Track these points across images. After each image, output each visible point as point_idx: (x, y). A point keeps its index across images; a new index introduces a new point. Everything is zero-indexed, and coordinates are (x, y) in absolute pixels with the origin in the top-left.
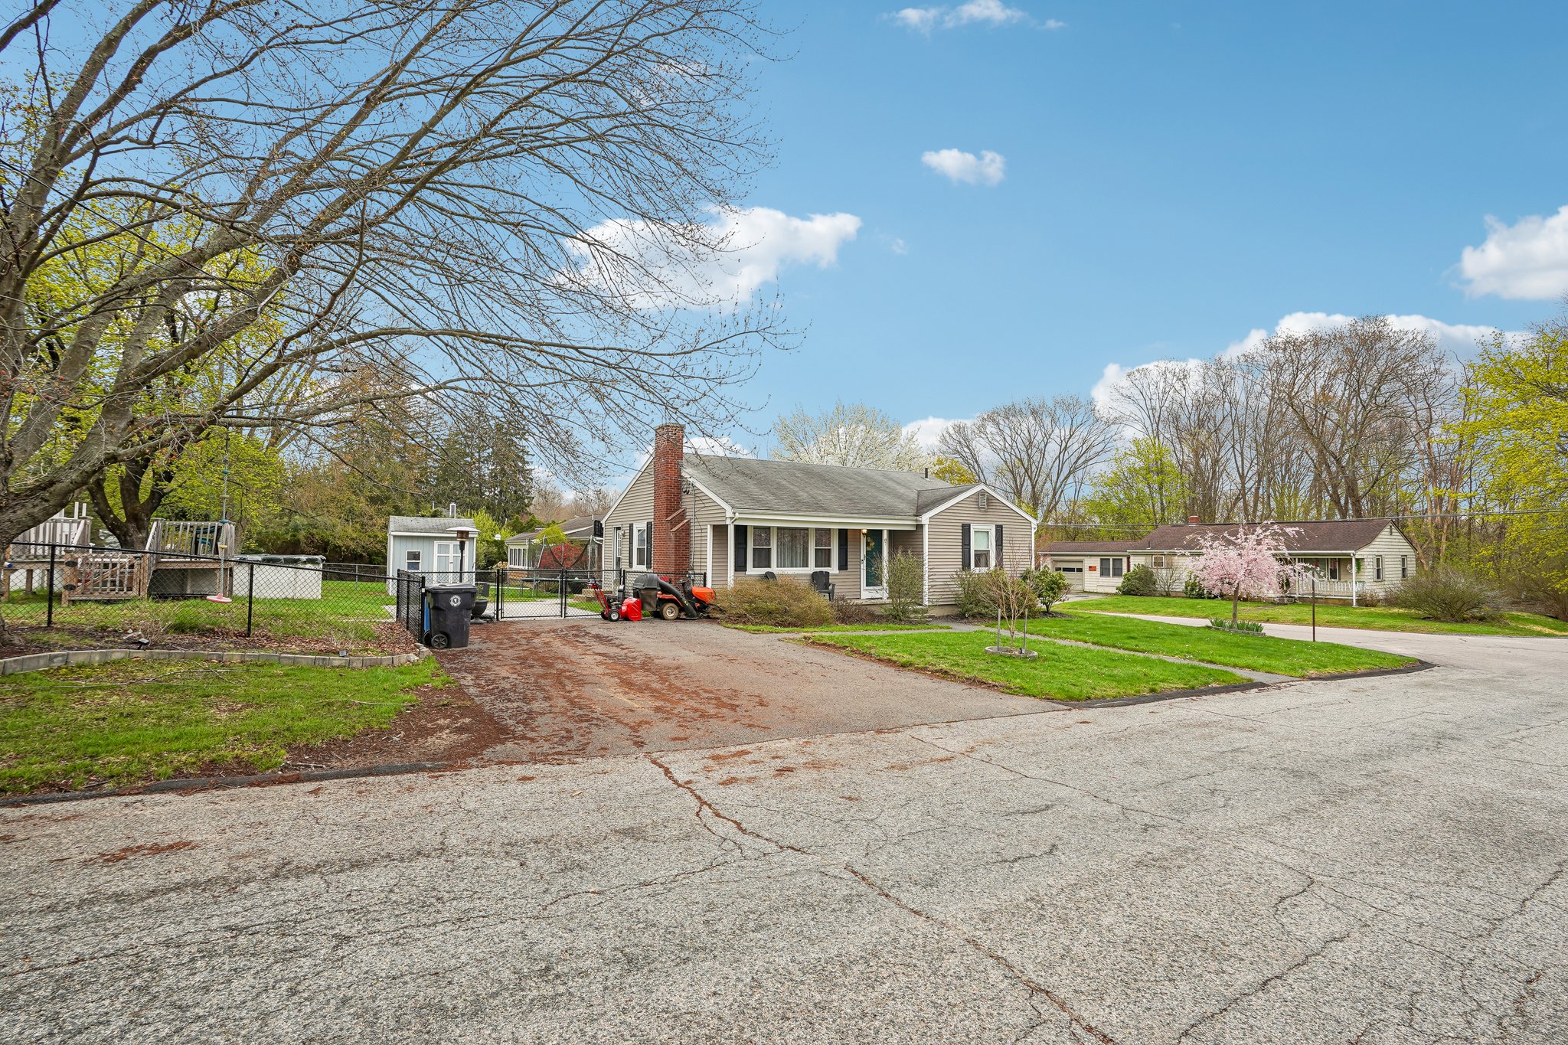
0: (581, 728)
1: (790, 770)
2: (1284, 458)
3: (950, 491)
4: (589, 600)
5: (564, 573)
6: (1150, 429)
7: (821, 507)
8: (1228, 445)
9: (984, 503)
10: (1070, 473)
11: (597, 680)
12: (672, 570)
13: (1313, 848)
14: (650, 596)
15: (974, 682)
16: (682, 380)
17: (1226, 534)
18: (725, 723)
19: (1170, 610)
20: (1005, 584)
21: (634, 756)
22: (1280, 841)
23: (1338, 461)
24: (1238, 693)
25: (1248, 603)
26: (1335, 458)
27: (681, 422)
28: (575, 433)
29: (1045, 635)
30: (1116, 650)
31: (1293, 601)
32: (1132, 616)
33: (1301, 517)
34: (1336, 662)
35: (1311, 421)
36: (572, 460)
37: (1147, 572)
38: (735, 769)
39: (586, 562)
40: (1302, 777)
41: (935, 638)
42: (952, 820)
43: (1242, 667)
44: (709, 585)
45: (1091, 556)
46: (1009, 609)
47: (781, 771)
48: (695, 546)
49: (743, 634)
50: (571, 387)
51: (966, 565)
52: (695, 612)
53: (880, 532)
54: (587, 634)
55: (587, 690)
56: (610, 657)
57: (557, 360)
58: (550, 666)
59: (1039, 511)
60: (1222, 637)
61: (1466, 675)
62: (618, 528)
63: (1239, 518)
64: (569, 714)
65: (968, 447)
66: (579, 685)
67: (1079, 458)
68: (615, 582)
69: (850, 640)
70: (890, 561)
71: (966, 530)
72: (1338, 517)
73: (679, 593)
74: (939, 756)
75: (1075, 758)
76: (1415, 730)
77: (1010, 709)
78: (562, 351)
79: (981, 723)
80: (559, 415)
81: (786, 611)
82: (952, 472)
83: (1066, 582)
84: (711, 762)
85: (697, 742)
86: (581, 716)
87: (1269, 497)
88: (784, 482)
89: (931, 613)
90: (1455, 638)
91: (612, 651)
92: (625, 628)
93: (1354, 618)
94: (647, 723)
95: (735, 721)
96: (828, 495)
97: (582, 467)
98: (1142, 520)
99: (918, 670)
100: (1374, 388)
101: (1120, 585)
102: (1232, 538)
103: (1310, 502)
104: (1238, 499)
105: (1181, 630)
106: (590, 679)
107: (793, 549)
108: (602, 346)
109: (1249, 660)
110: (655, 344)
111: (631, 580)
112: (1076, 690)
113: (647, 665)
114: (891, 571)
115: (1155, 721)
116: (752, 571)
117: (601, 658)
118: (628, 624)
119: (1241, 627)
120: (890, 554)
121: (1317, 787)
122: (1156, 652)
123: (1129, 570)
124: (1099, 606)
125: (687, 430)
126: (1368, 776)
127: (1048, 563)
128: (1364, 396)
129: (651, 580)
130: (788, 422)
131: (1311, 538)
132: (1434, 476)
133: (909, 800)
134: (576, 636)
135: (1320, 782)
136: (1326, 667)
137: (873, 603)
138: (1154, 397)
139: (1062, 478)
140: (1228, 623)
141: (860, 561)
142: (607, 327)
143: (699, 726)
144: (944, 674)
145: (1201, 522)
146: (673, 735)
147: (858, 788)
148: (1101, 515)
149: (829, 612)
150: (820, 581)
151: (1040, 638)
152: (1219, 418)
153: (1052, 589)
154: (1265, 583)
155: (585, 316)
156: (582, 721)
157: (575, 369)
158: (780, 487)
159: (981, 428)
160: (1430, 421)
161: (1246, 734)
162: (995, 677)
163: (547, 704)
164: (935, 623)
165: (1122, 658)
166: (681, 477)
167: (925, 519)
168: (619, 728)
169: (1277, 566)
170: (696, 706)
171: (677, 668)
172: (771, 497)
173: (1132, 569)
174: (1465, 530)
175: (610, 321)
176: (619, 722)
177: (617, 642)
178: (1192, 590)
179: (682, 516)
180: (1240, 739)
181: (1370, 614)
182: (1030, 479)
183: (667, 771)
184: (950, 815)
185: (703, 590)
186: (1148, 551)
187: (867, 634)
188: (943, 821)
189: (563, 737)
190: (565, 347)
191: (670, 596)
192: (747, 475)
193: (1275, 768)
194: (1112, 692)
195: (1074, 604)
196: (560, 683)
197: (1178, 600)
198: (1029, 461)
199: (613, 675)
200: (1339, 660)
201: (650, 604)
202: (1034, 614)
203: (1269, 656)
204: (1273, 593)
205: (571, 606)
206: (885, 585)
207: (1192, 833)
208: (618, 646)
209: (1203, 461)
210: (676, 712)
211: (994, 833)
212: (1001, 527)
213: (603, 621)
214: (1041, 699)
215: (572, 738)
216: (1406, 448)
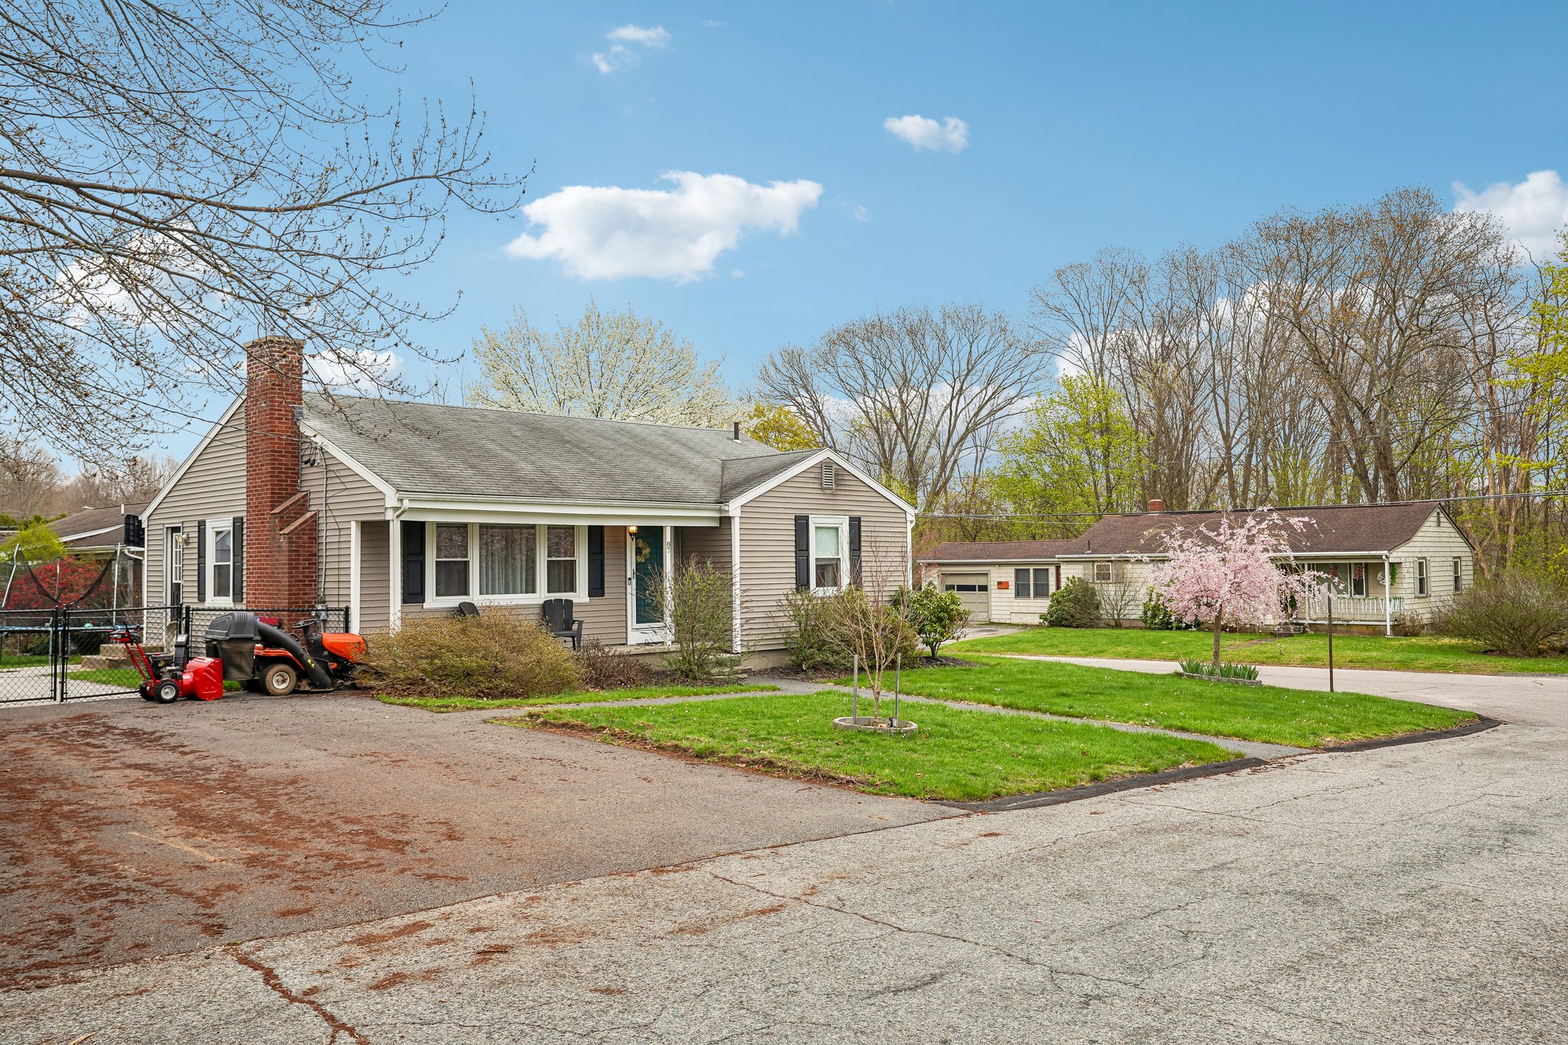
0: (92, 910)
1: (502, 950)
2: (1288, 407)
3: (775, 461)
4: (115, 664)
5: (60, 616)
6: (1090, 360)
7: (557, 488)
8: (1206, 388)
9: (831, 479)
10: (967, 431)
11: (128, 814)
12: (284, 603)
13: (1333, 1014)
14: (241, 653)
15: (818, 777)
16: (296, 259)
17: (1202, 528)
18: (383, 876)
19: (1121, 649)
20: (864, 613)
21: (203, 954)
22: (1284, 1006)
23: (1365, 413)
24: (1223, 776)
25: (1237, 635)
26: (1361, 409)
27: (296, 335)
28: (79, 349)
29: (929, 696)
30: (1039, 715)
31: (1302, 630)
32: (1063, 659)
33: (1312, 500)
34: (1363, 723)
35: (1326, 351)
36: (73, 400)
37: (1087, 589)
38: (401, 958)
39: (110, 593)
40: (1315, 904)
41: (752, 707)
42: (781, 1014)
43: (1227, 736)
44: (355, 628)
45: (1000, 564)
46: (871, 655)
47: (485, 955)
48: (328, 561)
49: (417, 713)
50: (68, 260)
51: (802, 583)
52: (328, 679)
53: (661, 529)
54: (109, 729)
55: (108, 837)
56: (157, 771)
57: (33, 205)
58: (27, 795)
59: (920, 494)
60: (1198, 689)
61: (1543, 735)
62: (175, 530)
63: (1222, 502)
64: (66, 886)
65: (805, 387)
66: (90, 828)
67: (981, 408)
68: (169, 628)
69: (610, 716)
70: (676, 580)
71: (801, 525)
72: (1364, 500)
73: (299, 646)
74: (758, 906)
75: (977, 894)
76: (1473, 822)
77: (875, 820)
78: (45, 190)
79: (827, 845)
80: (43, 311)
81: (496, 670)
82: (779, 429)
83: (961, 608)
84: (356, 950)
85: (329, 915)
86: (93, 887)
87: (1265, 469)
88: (491, 446)
89: (747, 664)
90: (1527, 681)
91: (162, 758)
92: (190, 715)
93: (1387, 655)
94: (230, 888)
95: (403, 871)
96: (571, 468)
97: (95, 413)
98: (1076, 506)
99: (724, 761)
100: (1416, 302)
101: (1045, 611)
102: (1212, 534)
103: (1325, 477)
104: (1220, 473)
105: (1137, 681)
106: (114, 815)
107: (508, 561)
108: (130, 185)
109: (1239, 724)
110: (240, 189)
111: (201, 625)
112: (977, 783)
113: (233, 781)
114: (680, 597)
115: (1099, 827)
116: (433, 601)
117: (134, 774)
118: (194, 706)
119: (1226, 673)
120: (677, 568)
121: (1336, 918)
122: (1101, 716)
123: (1058, 587)
124: (1013, 645)
125: (308, 349)
126: (1409, 896)
127: (933, 578)
128: (1401, 313)
129: (241, 624)
130: (500, 340)
131: (1326, 532)
132: (1496, 438)
133: (708, 985)
134: (87, 734)
135: (1341, 910)
136: (1348, 731)
137: (650, 651)
138: (1095, 310)
139: (955, 439)
140: (1207, 666)
141: (626, 581)
142: (143, 151)
143: (334, 885)
144: (768, 766)
145: (1168, 509)
146: (283, 906)
147: (622, 971)
148: (1017, 499)
149: (573, 670)
150: (557, 616)
151: (922, 700)
152: (1193, 344)
153: (940, 620)
154: (1261, 603)
155: (93, 125)
156: (94, 897)
157: (74, 225)
158: (485, 454)
159: (827, 360)
160: (1493, 354)
161: (1233, 841)
162: (849, 768)
163: (19, 871)
164: (752, 682)
165: (1048, 729)
166: (299, 435)
167: (734, 508)
168: (174, 904)
169: (1277, 576)
170: (327, 848)
171: (293, 782)
172: (470, 472)
173: (1063, 585)
174: (1541, 517)
175: (147, 138)
176: (173, 891)
177: (173, 741)
178: (1154, 616)
179: (303, 506)
180: (1224, 848)
181: (1411, 648)
182: (905, 440)
183: (269, 976)
184: (778, 1005)
185: (343, 639)
186: (1088, 555)
187: (638, 704)
188: (766, 1015)
189: (51, 932)
190: (51, 181)
191: (281, 652)
192: (422, 433)
193: (1277, 892)
194: (1033, 784)
195: (974, 644)
196: (50, 828)
197: (1133, 633)
198: (903, 411)
199: (163, 805)
200: (1366, 719)
201: (240, 668)
202: (911, 662)
203: (1267, 717)
204: (1272, 618)
205: (76, 677)
206: (668, 620)
207: (1156, 1003)
208: (173, 749)
209: (1168, 413)
210: (288, 862)
211: (849, 1028)
212: (858, 520)
213: (144, 703)
214: (923, 800)
215: (72, 932)
216: (1460, 393)
